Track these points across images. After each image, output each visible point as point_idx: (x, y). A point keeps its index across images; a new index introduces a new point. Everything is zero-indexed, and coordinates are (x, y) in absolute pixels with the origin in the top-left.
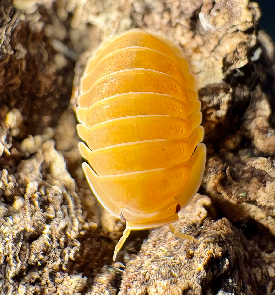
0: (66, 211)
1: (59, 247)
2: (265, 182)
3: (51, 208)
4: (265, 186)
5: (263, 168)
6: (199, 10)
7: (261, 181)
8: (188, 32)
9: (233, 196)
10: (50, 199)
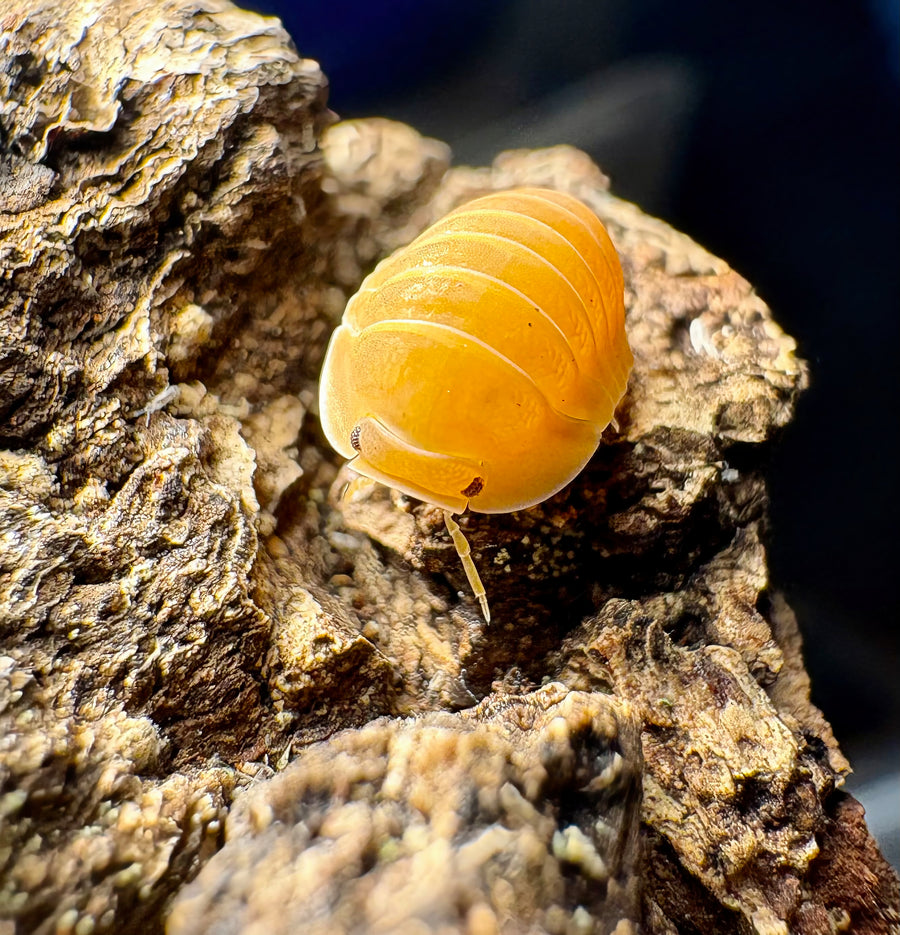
0: (217, 545)
1: (147, 622)
2: (723, 699)
3: (186, 523)
4: (723, 706)
5: (729, 666)
6: (697, 313)
7: (714, 691)
8: (661, 337)
9: (639, 697)
10: (195, 503)
